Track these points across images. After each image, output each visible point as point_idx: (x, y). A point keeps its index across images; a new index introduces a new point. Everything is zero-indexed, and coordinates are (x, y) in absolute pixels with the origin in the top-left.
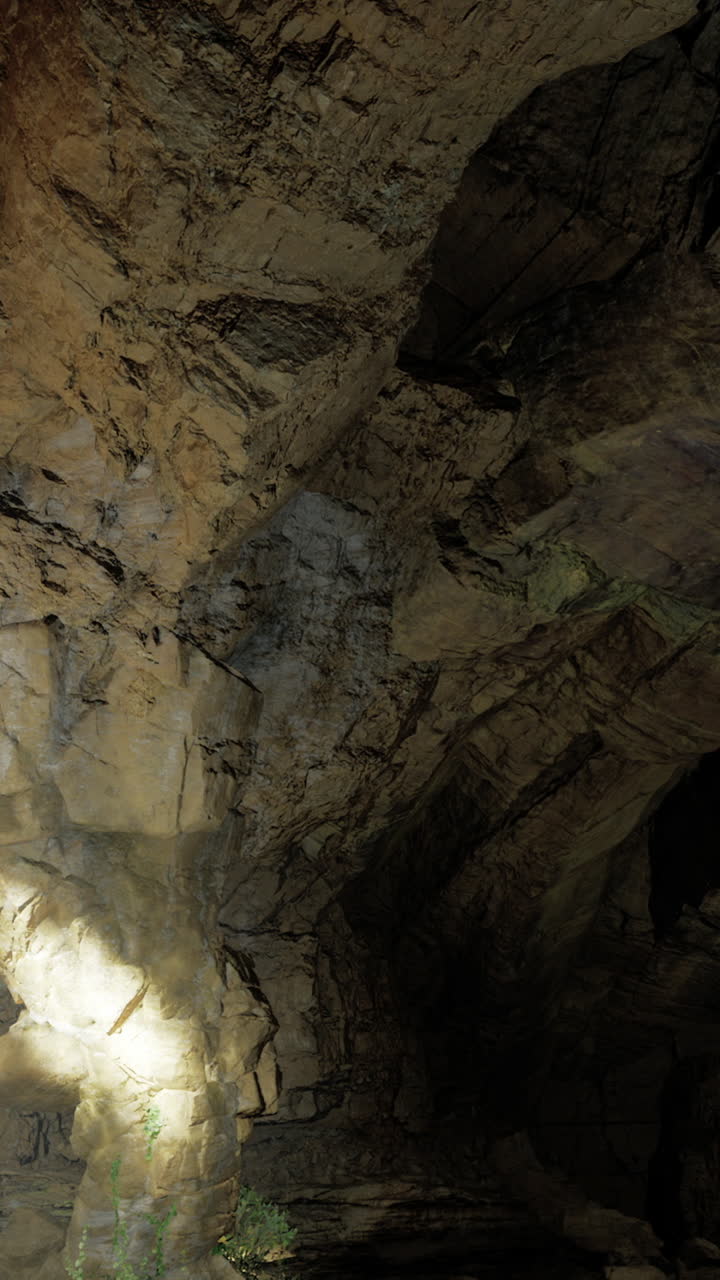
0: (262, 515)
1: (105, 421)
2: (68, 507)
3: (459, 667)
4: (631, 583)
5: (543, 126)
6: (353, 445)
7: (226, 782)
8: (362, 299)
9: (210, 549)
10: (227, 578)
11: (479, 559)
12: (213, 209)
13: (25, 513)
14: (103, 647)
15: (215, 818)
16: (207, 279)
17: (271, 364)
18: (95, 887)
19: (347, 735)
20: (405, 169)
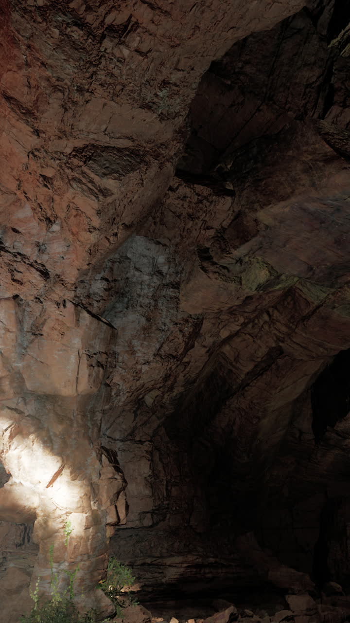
0: (111, 247)
1: (35, 204)
2: (23, 245)
3: (212, 317)
4: (291, 276)
5: (247, 62)
6: (158, 214)
7: (99, 371)
8: (154, 145)
9: (88, 263)
10: (98, 277)
11: (218, 266)
12: (77, 104)
13: (4, 248)
14: (41, 309)
15: (94, 388)
16: (77, 137)
17: (108, 176)
18: (40, 420)
19: (160, 349)
20: (169, 83)
